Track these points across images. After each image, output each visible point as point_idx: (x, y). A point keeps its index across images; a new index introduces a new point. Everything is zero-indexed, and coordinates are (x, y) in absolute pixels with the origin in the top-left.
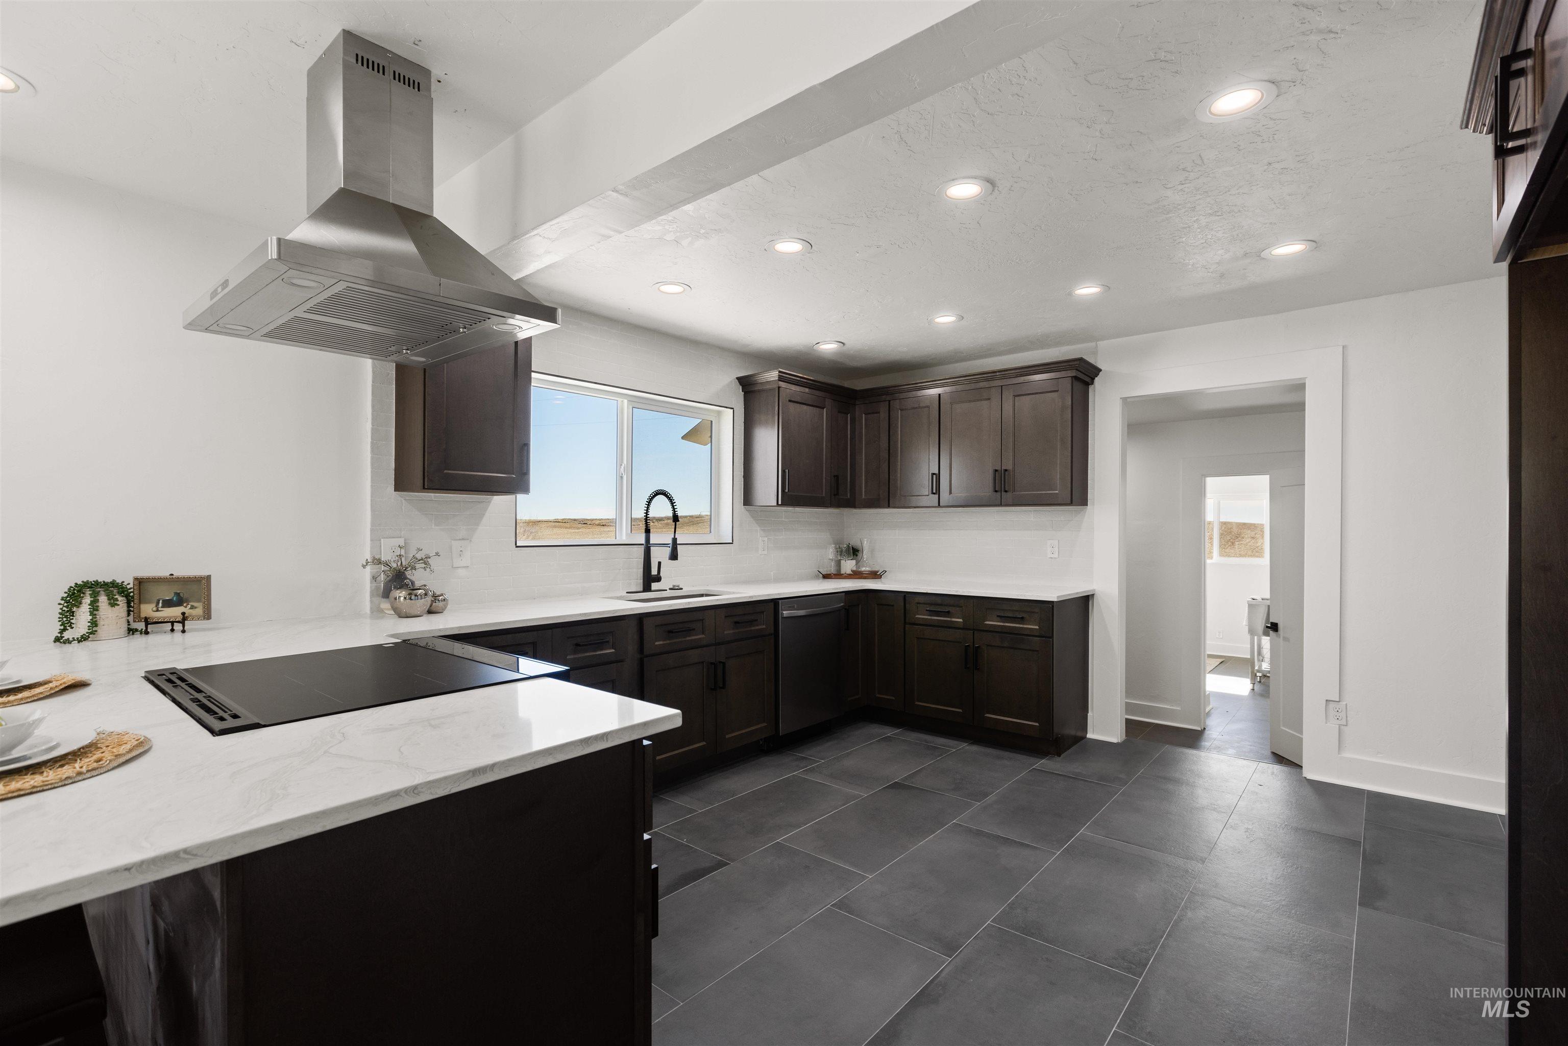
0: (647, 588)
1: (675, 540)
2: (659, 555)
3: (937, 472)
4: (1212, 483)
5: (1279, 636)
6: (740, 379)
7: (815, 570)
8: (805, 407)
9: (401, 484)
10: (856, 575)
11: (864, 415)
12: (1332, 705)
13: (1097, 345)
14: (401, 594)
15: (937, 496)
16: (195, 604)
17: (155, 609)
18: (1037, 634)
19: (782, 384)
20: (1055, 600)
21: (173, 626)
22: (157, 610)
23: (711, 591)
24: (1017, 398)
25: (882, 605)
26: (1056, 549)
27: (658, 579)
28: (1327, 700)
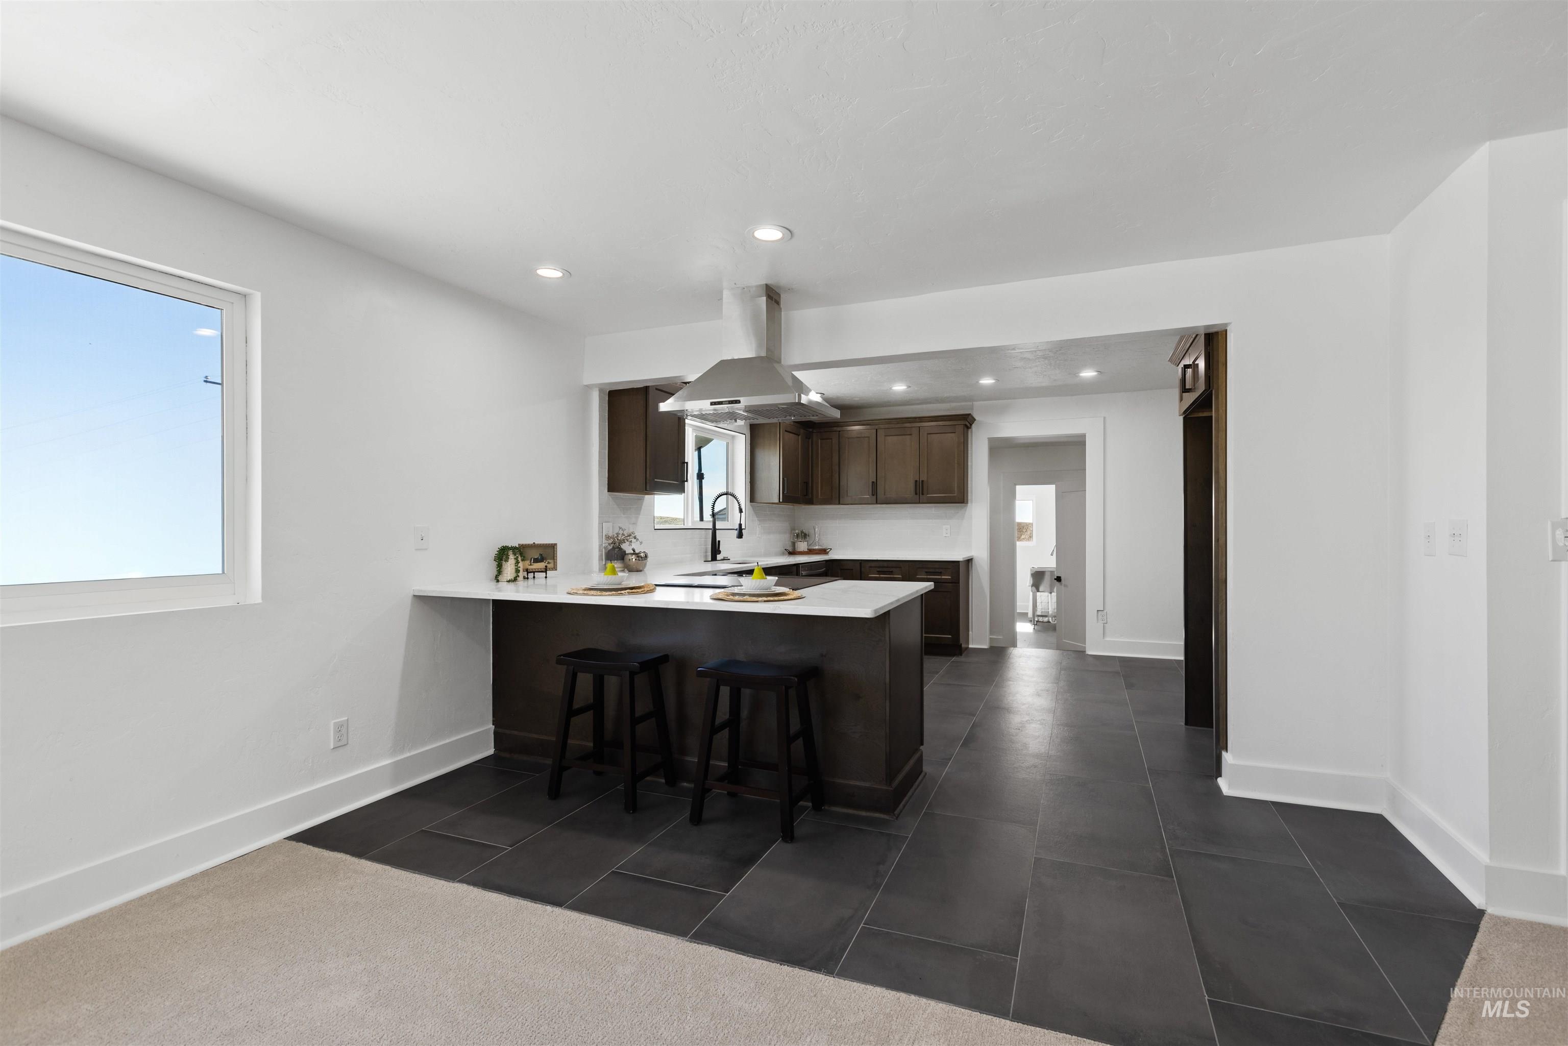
0: (714, 558)
3: (875, 481)
4: (1018, 488)
5: (1061, 584)
7: (783, 549)
8: (791, 435)
9: (610, 488)
10: (811, 552)
11: (819, 440)
12: (1100, 613)
13: (973, 405)
15: (875, 496)
16: (550, 561)
17: (529, 564)
18: (950, 581)
20: (962, 560)
21: (534, 574)
22: (531, 565)
23: (747, 561)
24: (929, 435)
25: (844, 569)
26: (949, 531)
27: (719, 552)
28: (1098, 611)
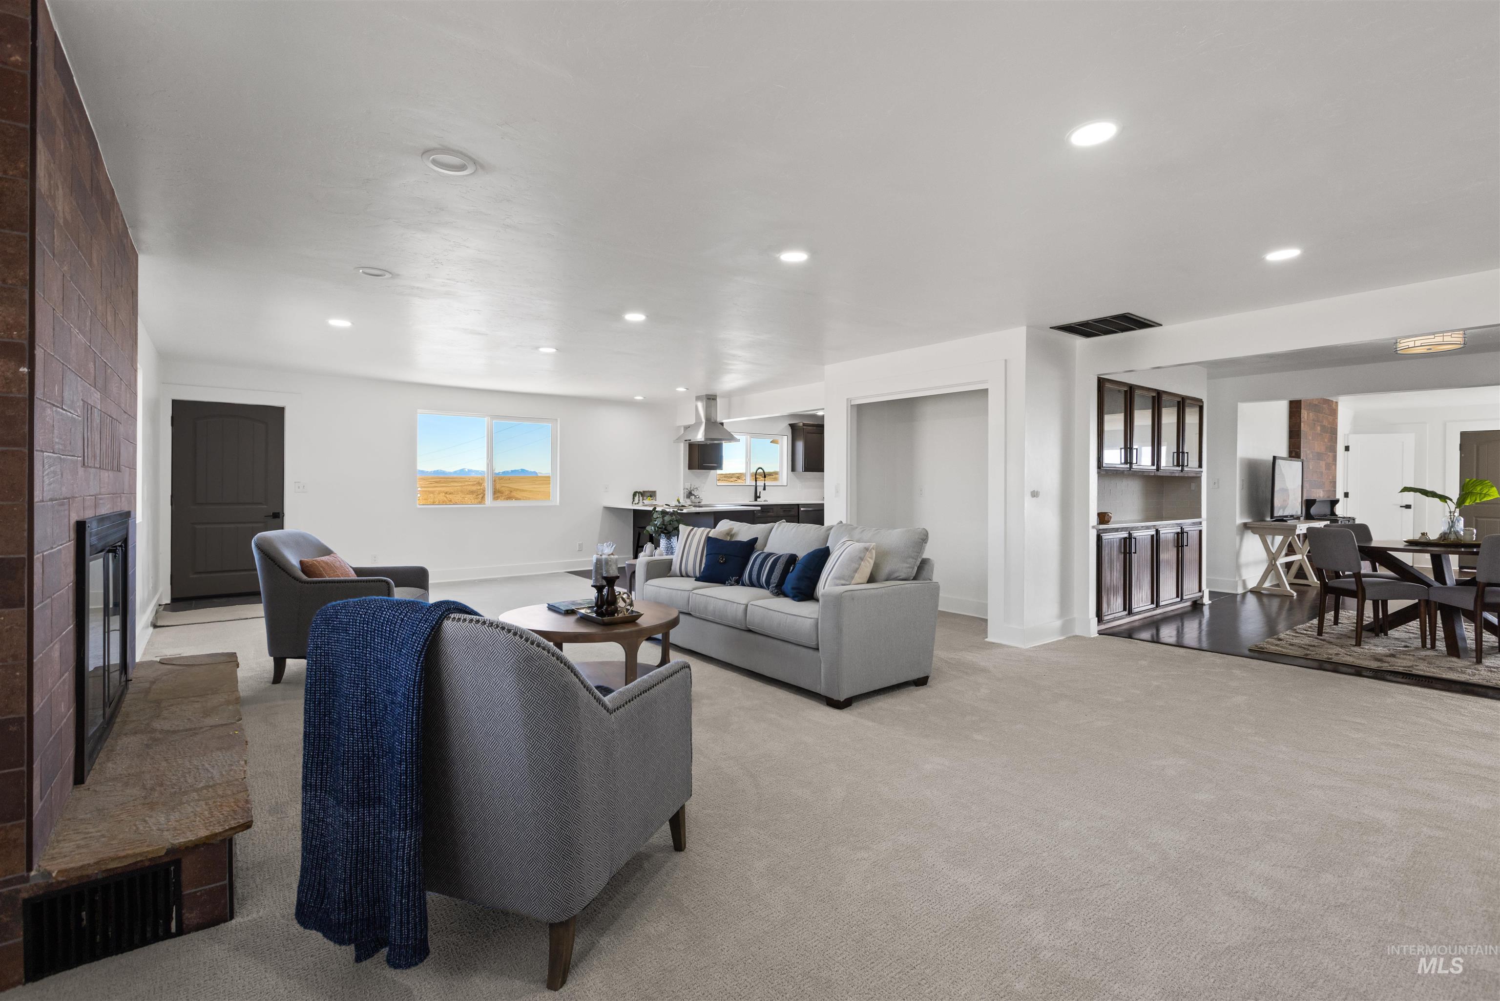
0: (756, 500)
1: (765, 484)
2: (760, 489)
6: (790, 425)
9: (691, 467)
14: (693, 497)
19: (805, 427)
27: (759, 497)
